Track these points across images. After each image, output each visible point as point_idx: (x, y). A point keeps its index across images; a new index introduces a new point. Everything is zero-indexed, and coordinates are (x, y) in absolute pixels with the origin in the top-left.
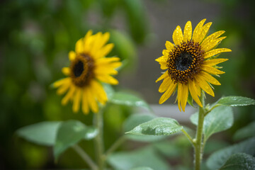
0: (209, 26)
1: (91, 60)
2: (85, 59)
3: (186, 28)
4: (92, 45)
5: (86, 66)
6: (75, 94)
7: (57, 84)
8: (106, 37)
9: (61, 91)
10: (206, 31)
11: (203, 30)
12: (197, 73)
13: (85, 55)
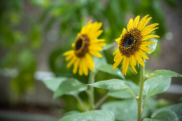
0: (149, 20)
1: (88, 40)
2: (83, 39)
3: (135, 20)
4: (90, 30)
5: (84, 43)
6: (75, 61)
7: (66, 54)
8: (100, 25)
9: (68, 59)
10: (147, 23)
11: (145, 22)
12: (135, 50)
13: (84, 36)
